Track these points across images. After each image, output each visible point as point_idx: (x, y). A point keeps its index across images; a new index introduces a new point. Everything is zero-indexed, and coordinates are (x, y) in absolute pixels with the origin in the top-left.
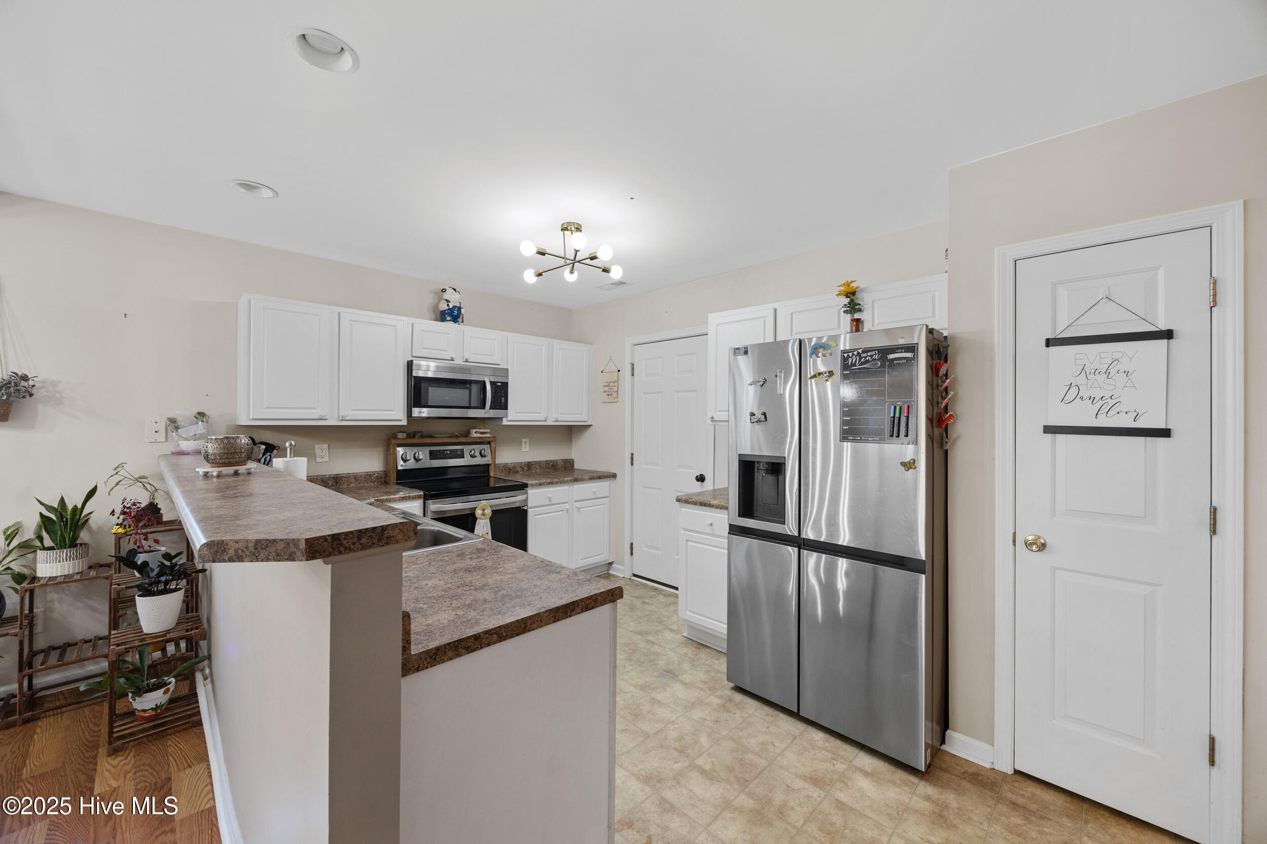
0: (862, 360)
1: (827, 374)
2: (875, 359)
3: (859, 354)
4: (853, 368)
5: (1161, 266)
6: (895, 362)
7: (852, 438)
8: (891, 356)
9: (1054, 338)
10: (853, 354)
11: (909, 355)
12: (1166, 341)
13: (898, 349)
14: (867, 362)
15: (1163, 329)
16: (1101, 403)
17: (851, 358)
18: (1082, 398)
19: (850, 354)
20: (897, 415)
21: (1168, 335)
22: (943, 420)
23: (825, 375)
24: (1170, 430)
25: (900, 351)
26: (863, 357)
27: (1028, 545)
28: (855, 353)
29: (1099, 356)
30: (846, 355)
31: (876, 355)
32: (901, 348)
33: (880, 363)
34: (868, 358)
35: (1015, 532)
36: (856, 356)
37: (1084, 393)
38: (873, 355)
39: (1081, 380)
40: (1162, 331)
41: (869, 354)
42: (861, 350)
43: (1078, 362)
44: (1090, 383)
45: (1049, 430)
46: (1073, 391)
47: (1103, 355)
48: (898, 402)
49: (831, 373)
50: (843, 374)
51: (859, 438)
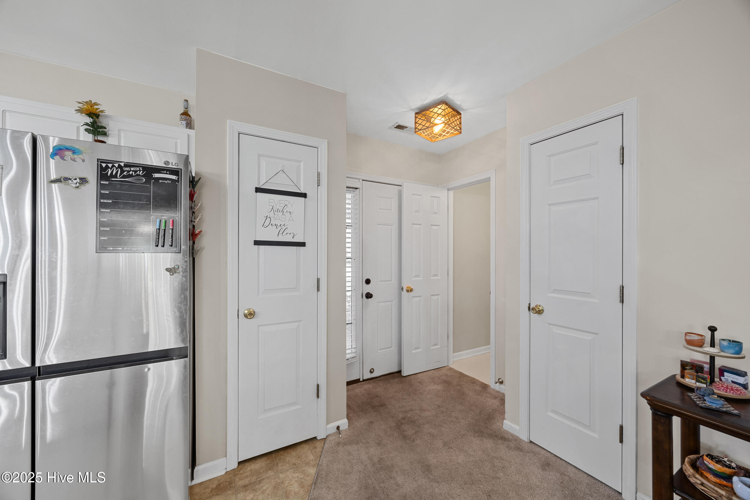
0: (125, 173)
1: (78, 180)
2: (139, 175)
3: (120, 166)
4: (113, 179)
5: (302, 161)
6: (160, 181)
7: (111, 249)
8: (156, 175)
9: (259, 188)
10: (113, 166)
11: (174, 177)
12: (304, 198)
13: (164, 170)
14: (131, 176)
15: (303, 192)
16: (280, 228)
17: (111, 169)
18: (272, 225)
19: (110, 165)
20: (163, 227)
21: (304, 195)
22: (196, 235)
23: (75, 181)
24: (305, 243)
25: (165, 172)
26: (126, 171)
27: (246, 316)
28: (116, 165)
29: (279, 202)
30: (104, 165)
31: (140, 171)
32: (167, 170)
33: (144, 180)
34: (131, 173)
35: (238, 309)
36: (117, 168)
37: (273, 222)
38: (137, 171)
39: (271, 214)
40: (302, 193)
41: (132, 169)
42: (123, 163)
43: (270, 204)
44: (276, 216)
45: (257, 243)
46: (268, 220)
47: (281, 202)
48: (163, 216)
49: (83, 181)
50: (100, 183)
51: (121, 249)
